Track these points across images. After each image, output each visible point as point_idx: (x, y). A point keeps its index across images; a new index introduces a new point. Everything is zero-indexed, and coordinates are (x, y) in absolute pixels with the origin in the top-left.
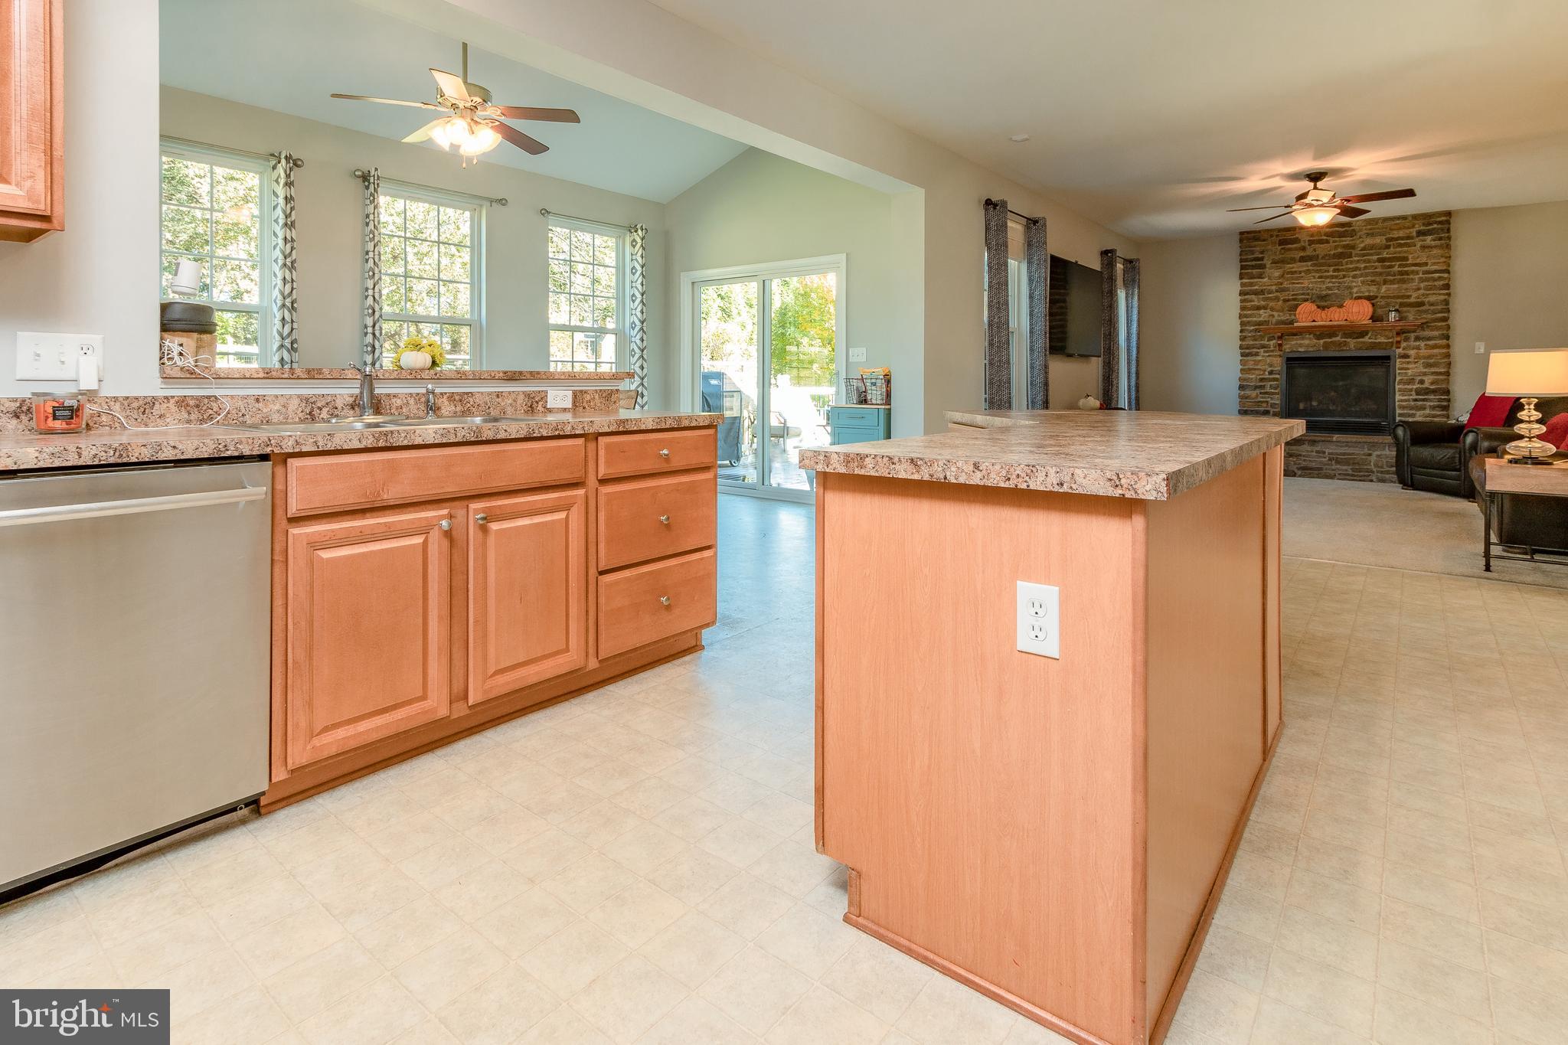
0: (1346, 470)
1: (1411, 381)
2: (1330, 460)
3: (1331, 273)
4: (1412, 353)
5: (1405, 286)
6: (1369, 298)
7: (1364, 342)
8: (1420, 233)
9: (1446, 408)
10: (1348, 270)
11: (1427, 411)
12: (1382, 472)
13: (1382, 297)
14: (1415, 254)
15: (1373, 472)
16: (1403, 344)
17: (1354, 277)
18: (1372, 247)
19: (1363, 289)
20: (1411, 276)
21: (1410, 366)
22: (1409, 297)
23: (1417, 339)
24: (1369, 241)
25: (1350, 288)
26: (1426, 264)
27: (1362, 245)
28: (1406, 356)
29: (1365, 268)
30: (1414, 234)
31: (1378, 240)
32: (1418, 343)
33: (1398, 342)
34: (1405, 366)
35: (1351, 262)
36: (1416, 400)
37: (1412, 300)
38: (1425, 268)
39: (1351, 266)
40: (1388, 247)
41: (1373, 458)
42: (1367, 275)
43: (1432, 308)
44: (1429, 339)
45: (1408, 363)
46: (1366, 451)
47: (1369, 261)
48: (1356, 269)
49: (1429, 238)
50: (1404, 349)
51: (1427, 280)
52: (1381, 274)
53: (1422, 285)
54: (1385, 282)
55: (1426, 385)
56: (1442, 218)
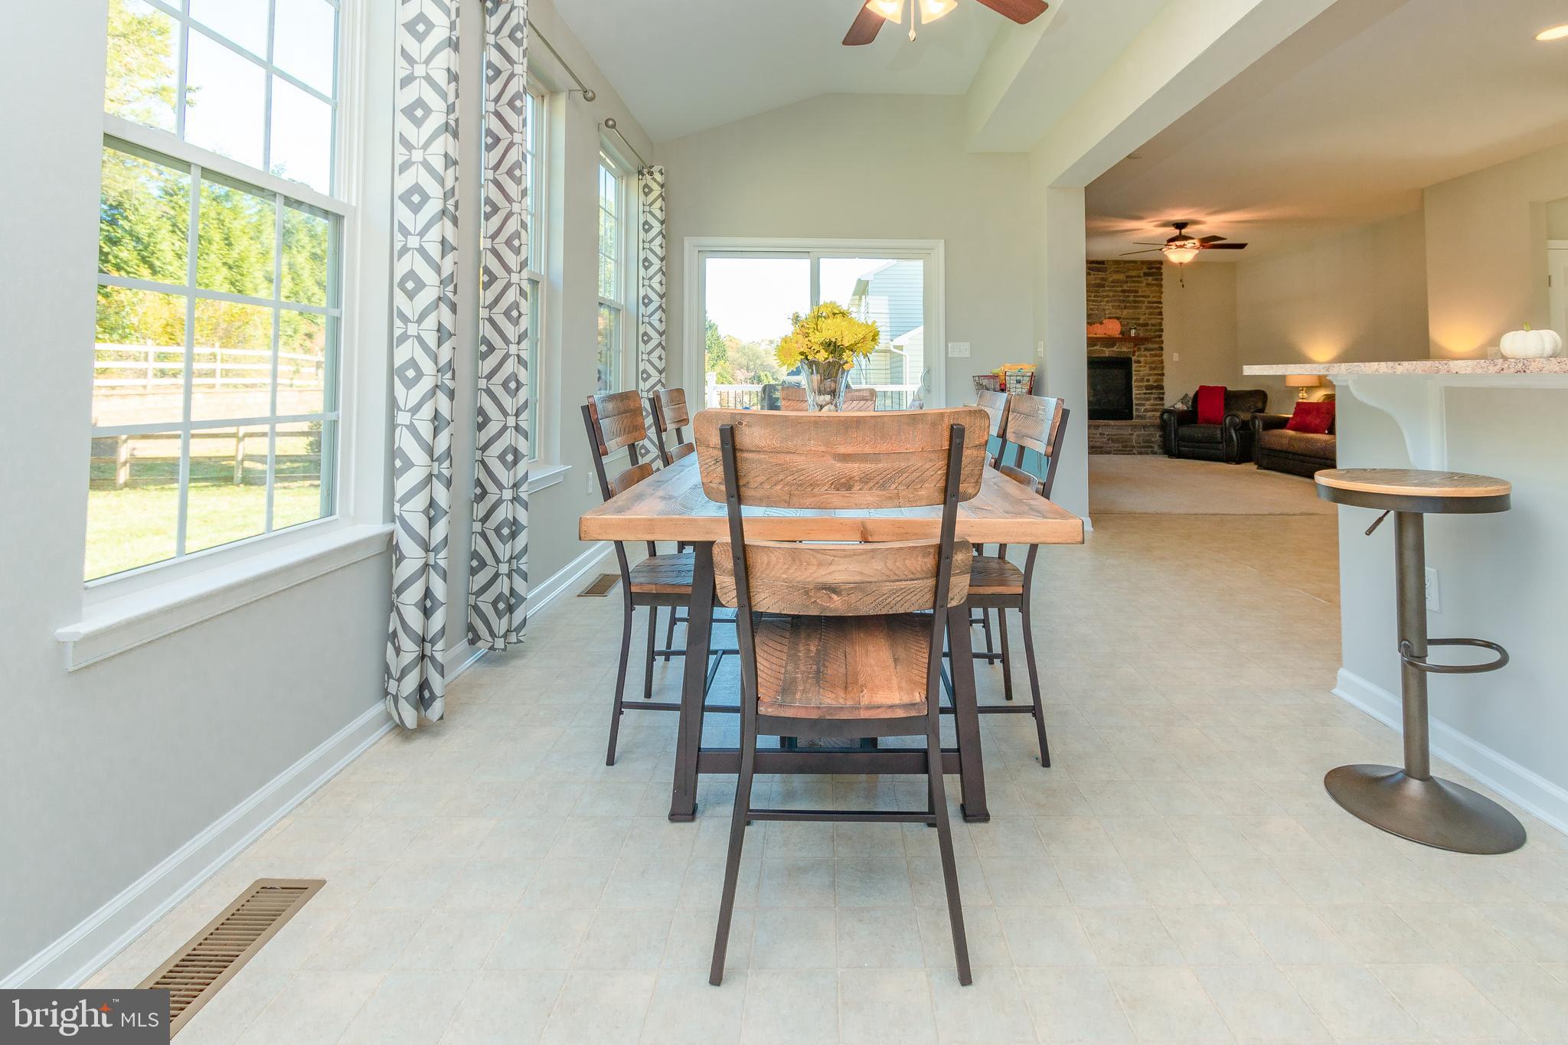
1: (1142, 380)
3: (1092, 298)
4: (1142, 359)
5: (1138, 311)
6: (1118, 318)
7: (1113, 351)
8: (1146, 274)
9: (1162, 399)
10: (1104, 297)
11: (1152, 402)
13: (1124, 319)
14: (1143, 289)
15: (1134, 447)
16: (1137, 354)
17: (1107, 302)
18: (1118, 281)
19: (1113, 311)
20: (1140, 305)
21: (1142, 369)
22: (1139, 319)
23: (1146, 349)
24: (1116, 277)
25: (1104, 310)
26: (1149, 297)
27: (1111, 279)
28: (1139, 362)
29: (1114, 296)
30: (1142, 274)
31: (1122, 277)
32: (1145, 353)
33: (1134, 352)
34: (1138, 368)
35: (1106, 291)
36: (1145, 394)
37: (1141, 321)
38: (1149, 299)
39: (1105, 294)
40: (1127, 282)
41: (1134, 437)
42: (1115, 301)
43: (1153, 328)
44: (1152, 350)
45: (1141, 366)
47: (1116, 291)
48: (1108, 296)
49: (1150, 278)
50: (1138, 356)
51: (1151, 308)
52: (1123, 301)
53: (1147, 311)
54: (1125, 308)
55: (1150, 383)
56: (1158, 265)
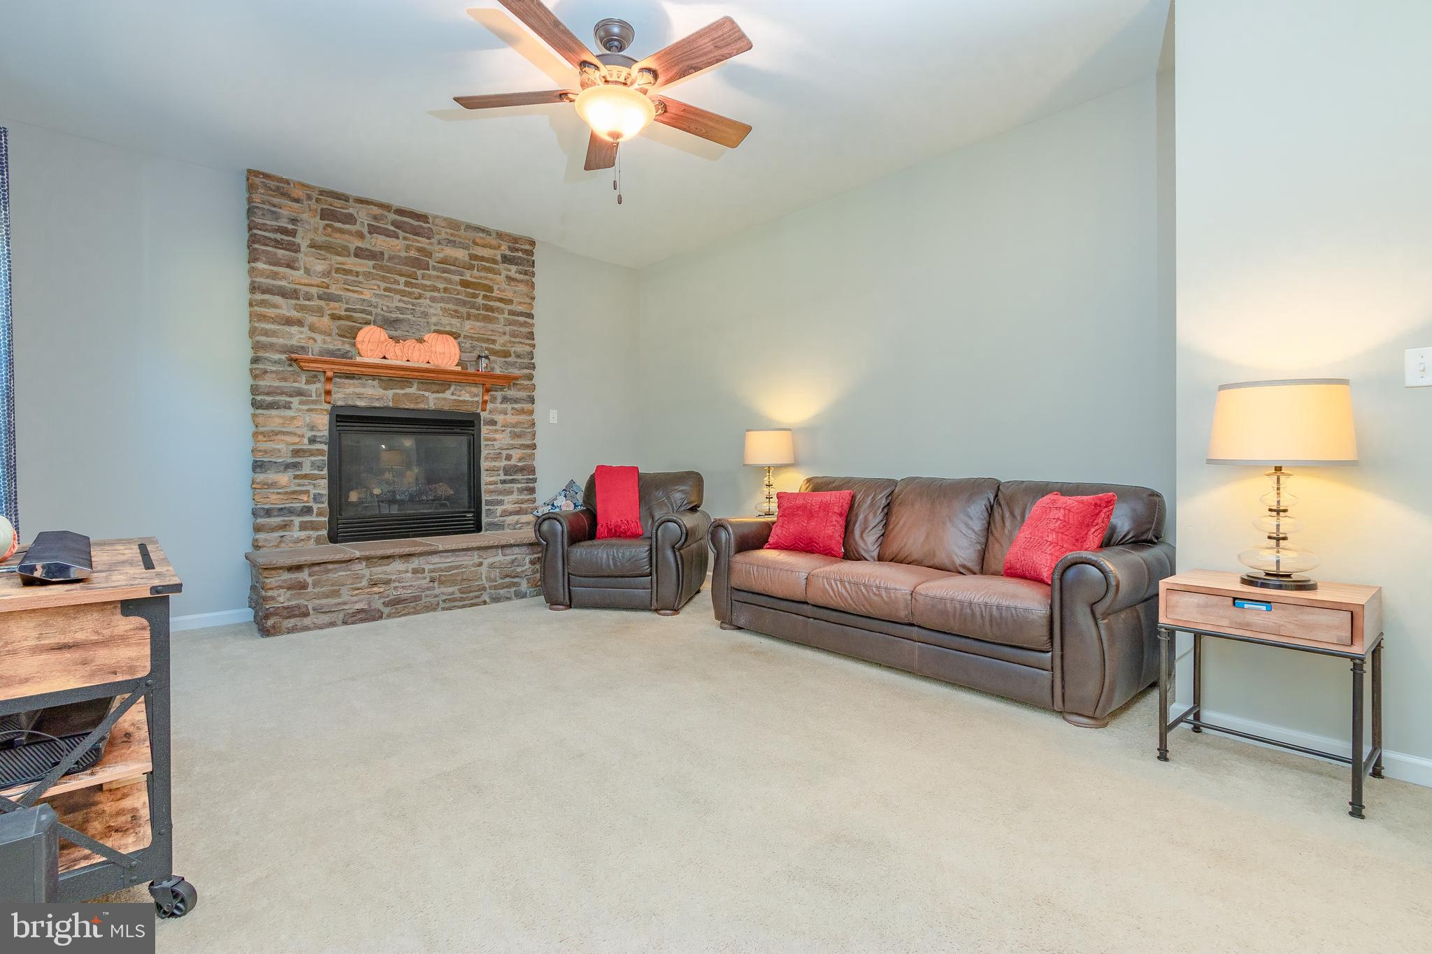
0: (453, 593)
1: (497, 457)
2: (432, 581)
3: (401, 287)
4: (499, 418)
5: (490, 326)
6: (456, 336)
7: (445, 399)
8: (506, 259)
9: (532, 491)
10: (424, 287)
11: (515, 496)
12: (496, 588)
13: (465, 337)
14: (501, 287)
16: (489, 406)
17: (433, 299)
18: (455, 262)
19: (445, 320)
20: (496, 315)
21: (497, 436)
22: (494, 342)
23: (505, 399)
24: (450, 252)
25: (425, 315)
26: (510, 302)
27: (441, 255)
28: (493, 423)
29: (446, 290)
30: (499, 258)
31: (461, 254)
32: (504, 406)
33: (485, 402)
34: (491, 436)
35: (430, 278)
36: (504, 482)
37: (497, 347)
38: (510, 307)
39: (428, 283)
40: (471, 267)
42: (448, 301)
43: (519, 360)
44: (516, 401)
45: (496, 431)
46: (477, 560)
47: (450, 281)
48: (435, 289)
49: (514, 268)
50: (490, 412)
51: (511, 323)
52: (464, 303)
53: (508, 329)
54: (469, 317)
55: (513, 462)
56: (527, 247)
